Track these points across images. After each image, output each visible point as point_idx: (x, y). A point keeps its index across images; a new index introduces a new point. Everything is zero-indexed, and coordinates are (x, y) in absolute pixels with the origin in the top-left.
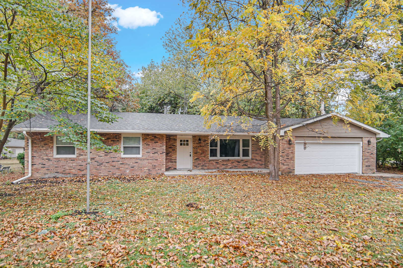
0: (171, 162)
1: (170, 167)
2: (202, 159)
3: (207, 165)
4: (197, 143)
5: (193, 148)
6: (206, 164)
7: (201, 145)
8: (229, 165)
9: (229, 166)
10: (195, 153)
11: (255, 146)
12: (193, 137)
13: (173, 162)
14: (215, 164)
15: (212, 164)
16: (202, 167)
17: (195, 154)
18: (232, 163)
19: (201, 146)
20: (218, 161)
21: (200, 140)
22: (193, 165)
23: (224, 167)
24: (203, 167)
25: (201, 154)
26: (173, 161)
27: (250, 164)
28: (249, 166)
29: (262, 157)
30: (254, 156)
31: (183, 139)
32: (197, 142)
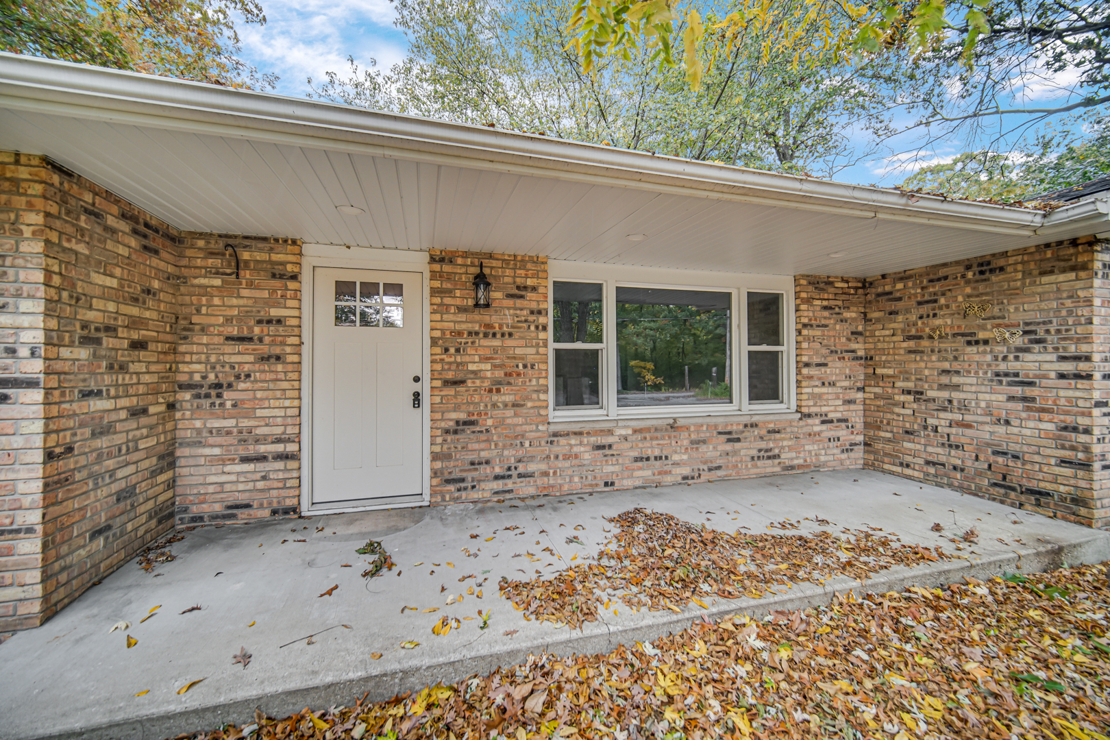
0: (246, 460)
1: (243, 498)
2: (501, 423)
3: (532, 467)
4: (461, 309)
5: (434, 342)
6: (532, 458)
7: (495, 320)
8: (676, 458)
9: (675, 464)
10: (447, 383)
11: (818, 332)
12: (433, 260)
13: (263, 458)
14: (587, 456)
15: (567, 457)
16: (498, 485)
17: (450, 391)
18: (697, 442)
19: (489, 333)
20: (610, 432)
21: (481, 280)
22: (435, 474)
23: (648, 473)
24: (510, 484)
25: (496, 387)
26: (262, 449)
27: (790, 448)
28: (787, 457)
29: (850, 402)
30: (813, 396)
31: (358, 278)
32: (463, 297)
